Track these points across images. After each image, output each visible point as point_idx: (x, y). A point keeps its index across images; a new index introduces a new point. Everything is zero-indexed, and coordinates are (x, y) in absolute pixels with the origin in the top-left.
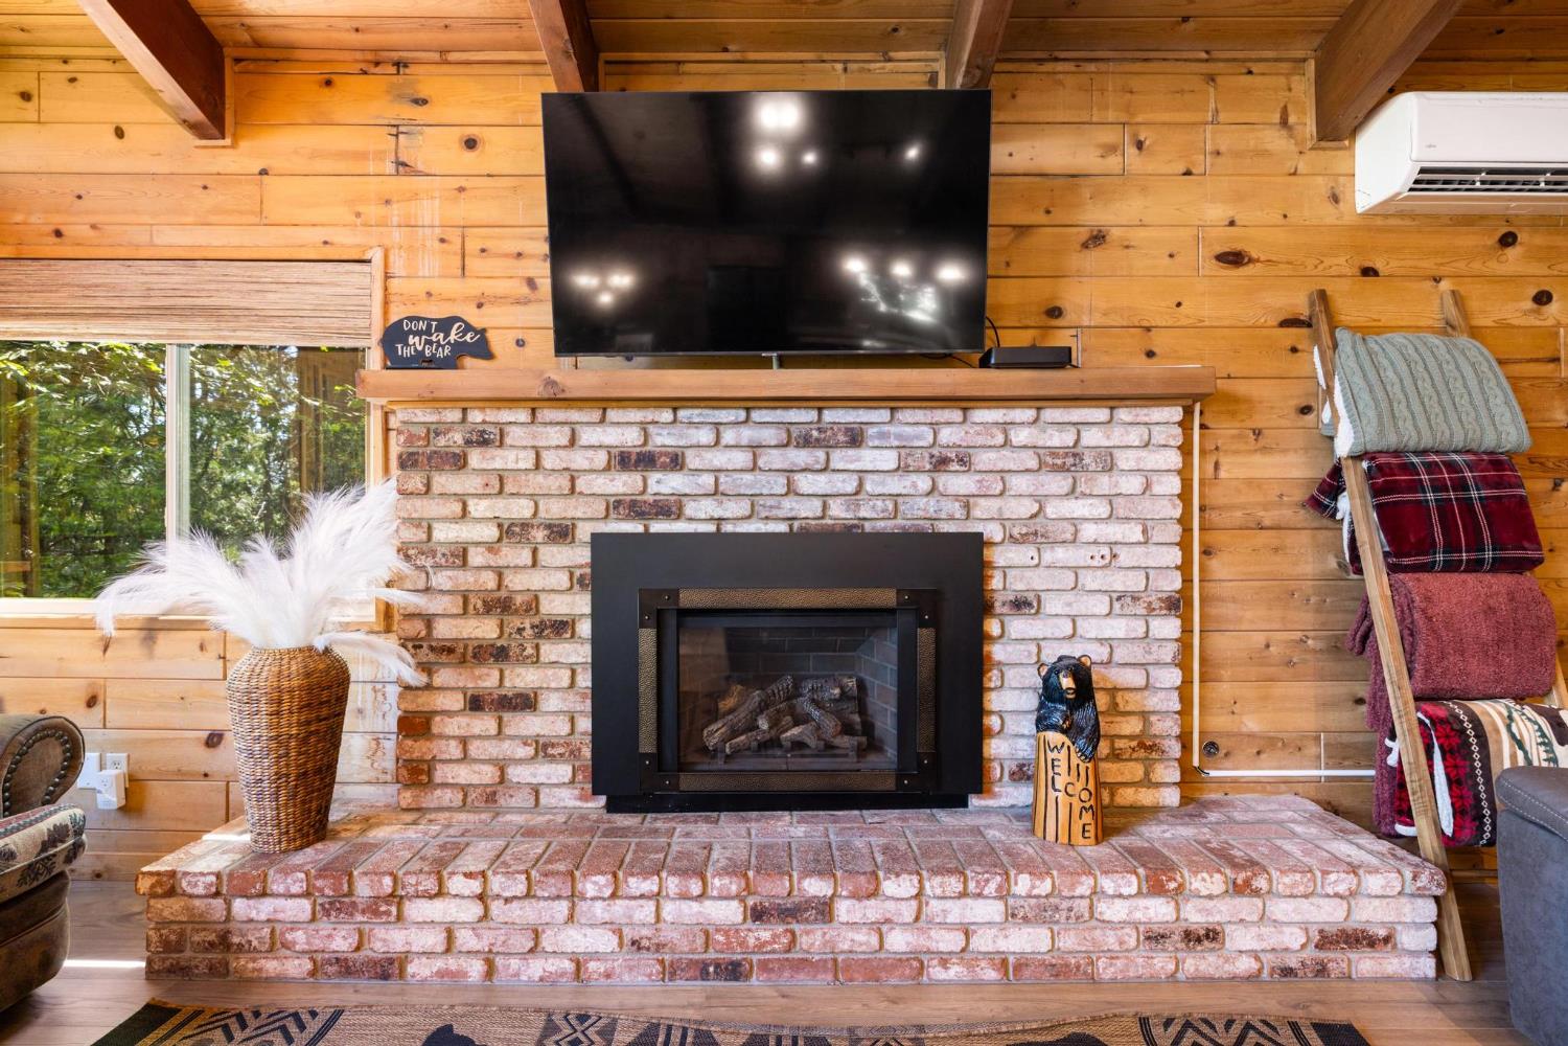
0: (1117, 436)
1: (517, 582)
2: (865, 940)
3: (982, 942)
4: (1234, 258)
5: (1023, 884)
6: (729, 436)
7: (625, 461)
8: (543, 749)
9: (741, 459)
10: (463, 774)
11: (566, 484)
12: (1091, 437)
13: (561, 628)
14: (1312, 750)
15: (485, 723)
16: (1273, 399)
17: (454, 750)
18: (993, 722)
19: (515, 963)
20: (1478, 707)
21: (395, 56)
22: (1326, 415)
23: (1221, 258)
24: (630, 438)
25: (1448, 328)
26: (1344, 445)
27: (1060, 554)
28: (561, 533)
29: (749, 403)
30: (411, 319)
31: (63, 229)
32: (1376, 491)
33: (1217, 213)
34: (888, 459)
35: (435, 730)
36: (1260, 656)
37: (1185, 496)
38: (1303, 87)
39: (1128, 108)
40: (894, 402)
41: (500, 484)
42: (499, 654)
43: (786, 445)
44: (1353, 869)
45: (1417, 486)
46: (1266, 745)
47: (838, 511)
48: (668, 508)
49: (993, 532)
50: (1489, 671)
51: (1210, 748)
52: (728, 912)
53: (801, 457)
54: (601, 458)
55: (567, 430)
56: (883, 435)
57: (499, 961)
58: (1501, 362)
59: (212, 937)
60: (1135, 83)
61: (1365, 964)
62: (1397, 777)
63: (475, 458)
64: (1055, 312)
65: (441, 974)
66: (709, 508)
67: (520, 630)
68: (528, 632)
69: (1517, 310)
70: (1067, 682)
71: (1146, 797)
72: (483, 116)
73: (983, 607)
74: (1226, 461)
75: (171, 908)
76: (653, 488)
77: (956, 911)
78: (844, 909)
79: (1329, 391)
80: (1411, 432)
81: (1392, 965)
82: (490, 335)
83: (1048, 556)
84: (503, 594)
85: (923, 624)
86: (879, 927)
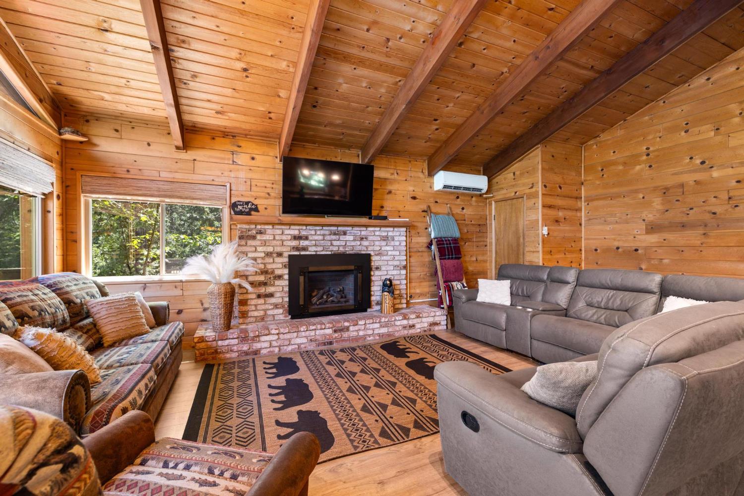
0: (395, 234)
1: (269, 267)
2: (355, 334)
3: (376, 332)
4: (414, 198)
5: (383, 320)
6: (318, 233)
7: (295, 238)
8: (276, 306)
9: (321, 238)
10: (256, 314)
11: (281, 243)
12: (390, 234)
13: (280, 277)
14: (428, 295)
15: (261, 301)
16: (421, 226)
17: (253, 308)
18: (372, 293)
19: (285, 347)
20: (452, 283)
21: (233, 134)
22: (430, 230)
23: (412, 198)
24: (296, 232)
25: (448, 214)
26: (433, 236)
27: (385, 258)
28: (280, 255)
29: (323, 225)
30: (238, 201)
31: (130, 170)
32: (438, 245)
33: (411, 189)
34: (351, 238)
35: (249, 303)
36: (419, 278)
37: (406, 246)
38: (426, 165)
39: (395, 166)
40: (353, 226)
41: (265, 243)
42: (265, 284)
43: (331, 235)
44: (435, 312)
45: (444, 244)
46: (421, 295)
47: (341, 249)
48: (305, 249)
49: (372, 253)
50: (454, 277)
51: (411, 297)
52: (329, 331)
53: (334, 237)
54: (289, 237)
55: (281, 230)
56: (350, 233)
57: (281, 347)
58: (456, 220)
59: (213, 351)
60: (397, 161)
61: (436, 328)
62: (441, 297)
63: (259, 237)
64: (382, 207)
65: (269, 352)
66: (314, 249)
67: (270, 278)
68: (272, 278)
69: (459, 211)
70: (388, 282)
71: (400, 306)
72: (256, 152)
73: (370, 269)
74: (413, 238)
75: (202, 345)
76: (301, 244)
77: (372, 326)
78: (351, 328)
79: (430, 225)
80: (443, 234)
81: (440, 328)
82: (258, 206)
83: (382, 258)
84: (266, 269)
85: (359, 273)
86: (357, 331)
